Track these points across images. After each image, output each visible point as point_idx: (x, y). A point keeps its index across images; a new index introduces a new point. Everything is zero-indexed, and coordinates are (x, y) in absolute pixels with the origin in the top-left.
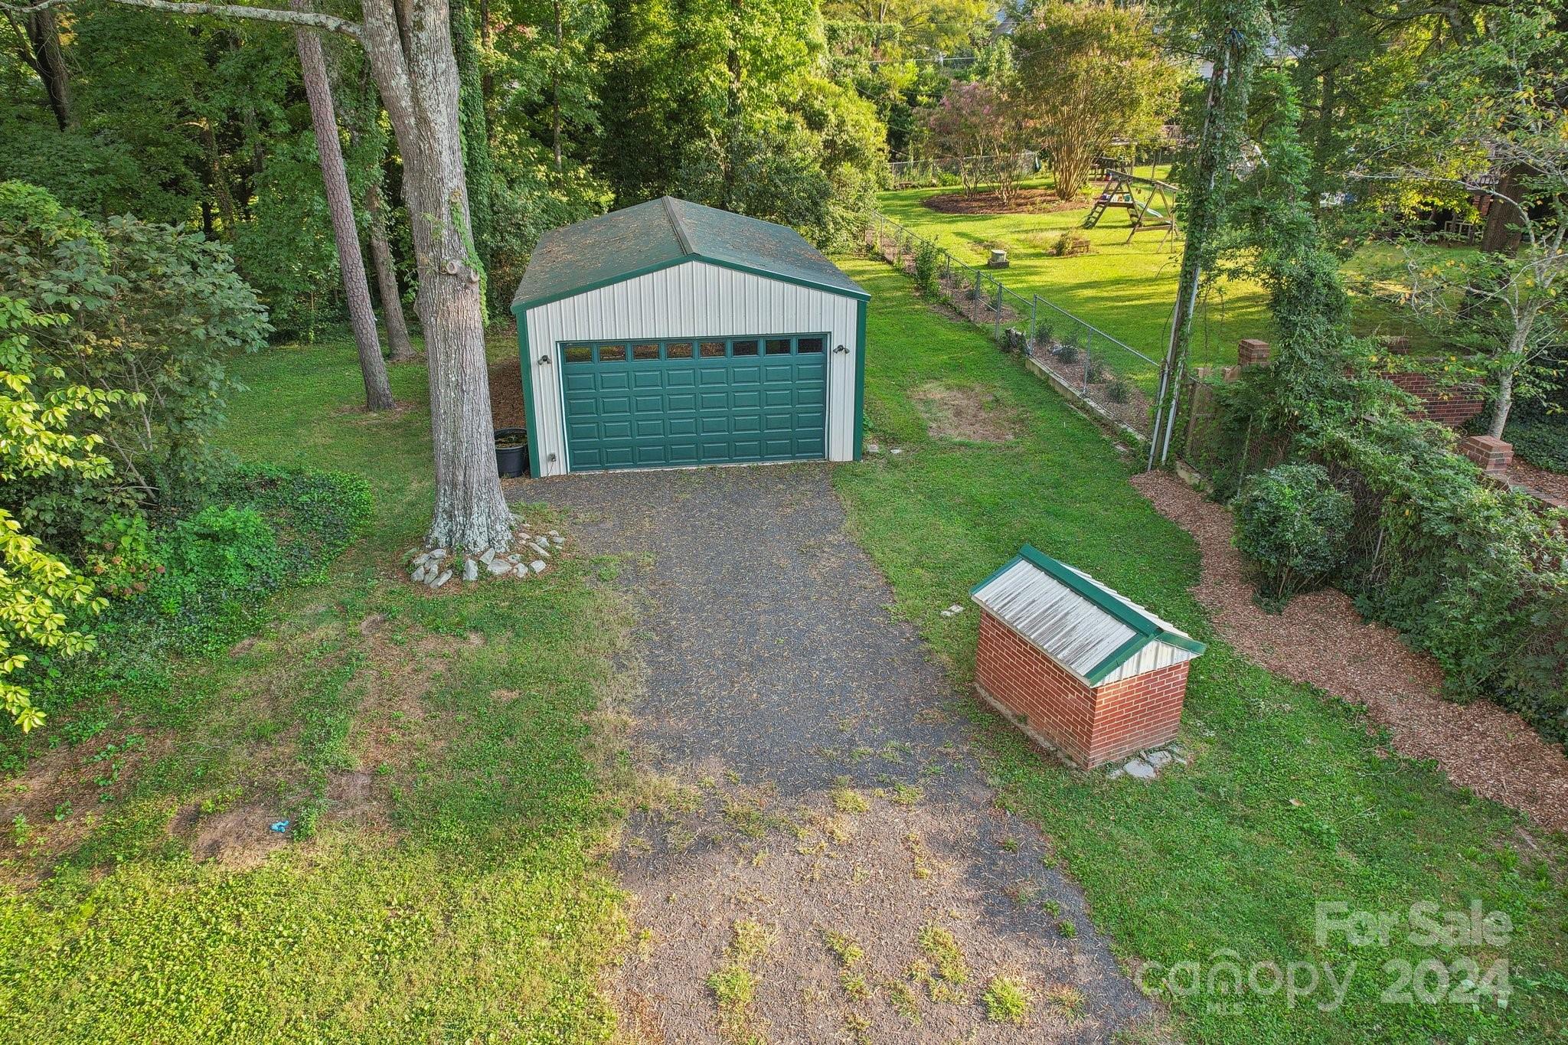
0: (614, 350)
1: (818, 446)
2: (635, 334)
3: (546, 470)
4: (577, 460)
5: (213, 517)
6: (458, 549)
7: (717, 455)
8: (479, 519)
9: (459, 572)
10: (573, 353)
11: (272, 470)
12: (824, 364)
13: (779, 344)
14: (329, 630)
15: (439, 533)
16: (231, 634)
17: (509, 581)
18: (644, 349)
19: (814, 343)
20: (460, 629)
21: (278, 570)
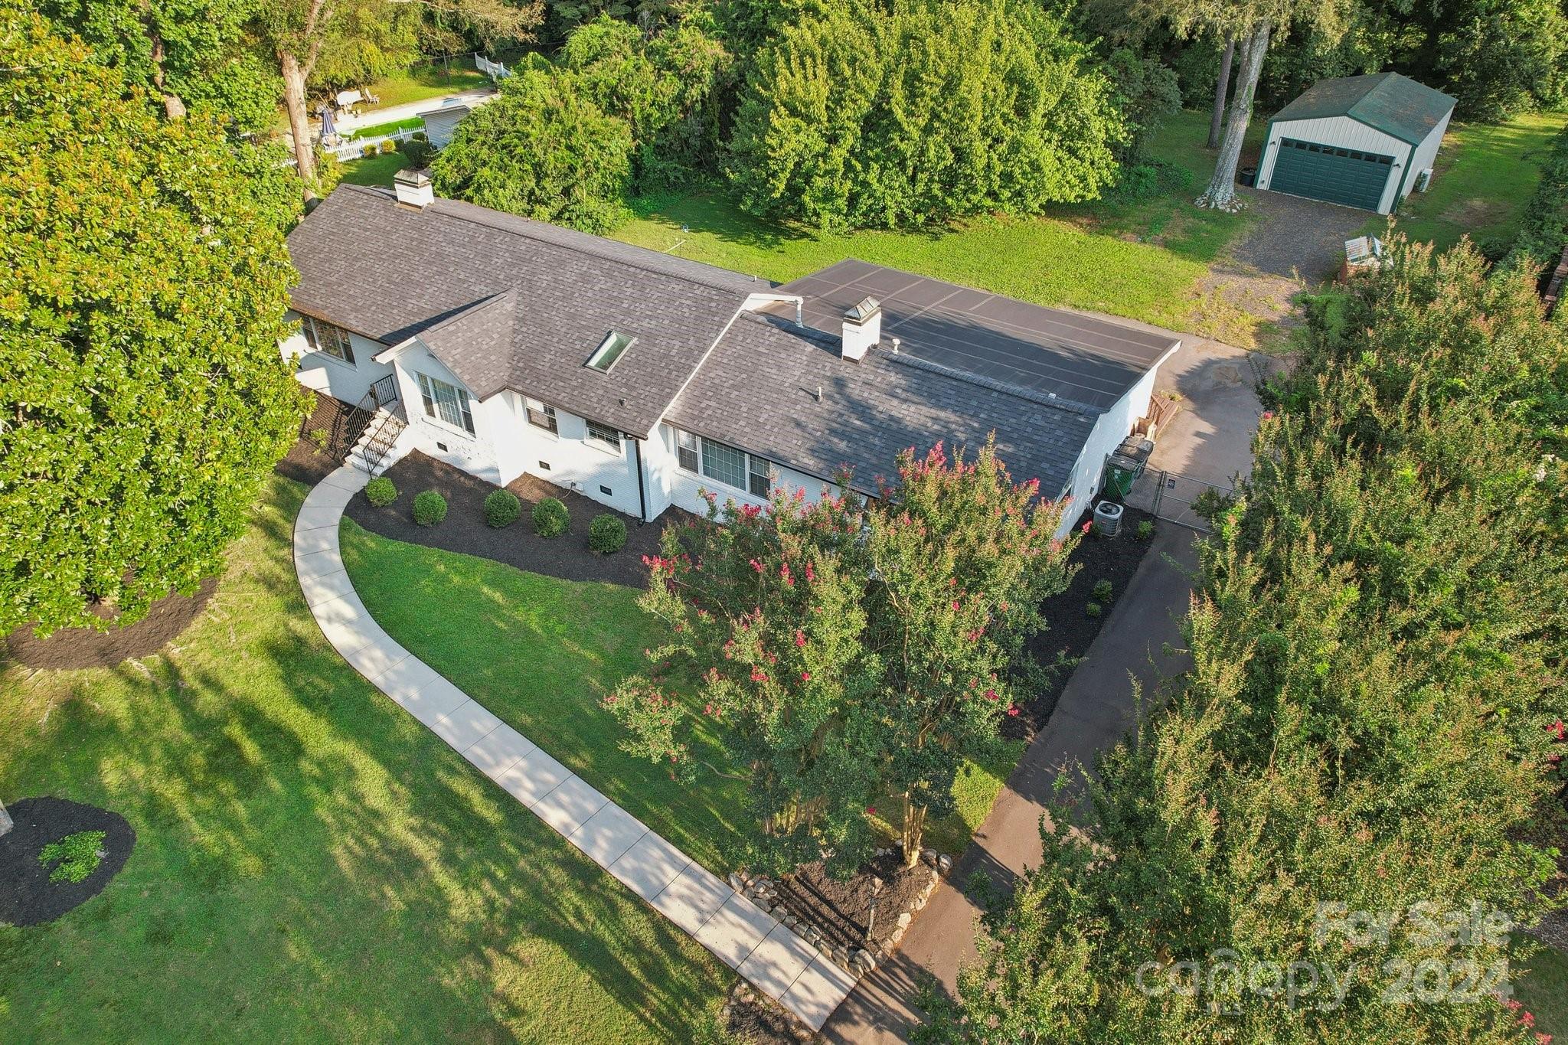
0: (1301, 145)
1: (1375, 207)
2: (1311, 141)
3: (1260, 186)
4: (1273, 186)
5: (1142, 168)
6: (1211, 198)
7: (1330, 199)
8: (1222, 190)
9: (1209, 204)
10: (1286, 142)
11: (1162, 161)
12: (1389, 171)
13: (1371, 157)
14: (1165, 209)
15: (1208, 192)
16: (1137, 204)
17: (1223, 212)
18: (1314, 147)
19: (1387, 161)
20: (1201, 219)
21: (1154, 189)
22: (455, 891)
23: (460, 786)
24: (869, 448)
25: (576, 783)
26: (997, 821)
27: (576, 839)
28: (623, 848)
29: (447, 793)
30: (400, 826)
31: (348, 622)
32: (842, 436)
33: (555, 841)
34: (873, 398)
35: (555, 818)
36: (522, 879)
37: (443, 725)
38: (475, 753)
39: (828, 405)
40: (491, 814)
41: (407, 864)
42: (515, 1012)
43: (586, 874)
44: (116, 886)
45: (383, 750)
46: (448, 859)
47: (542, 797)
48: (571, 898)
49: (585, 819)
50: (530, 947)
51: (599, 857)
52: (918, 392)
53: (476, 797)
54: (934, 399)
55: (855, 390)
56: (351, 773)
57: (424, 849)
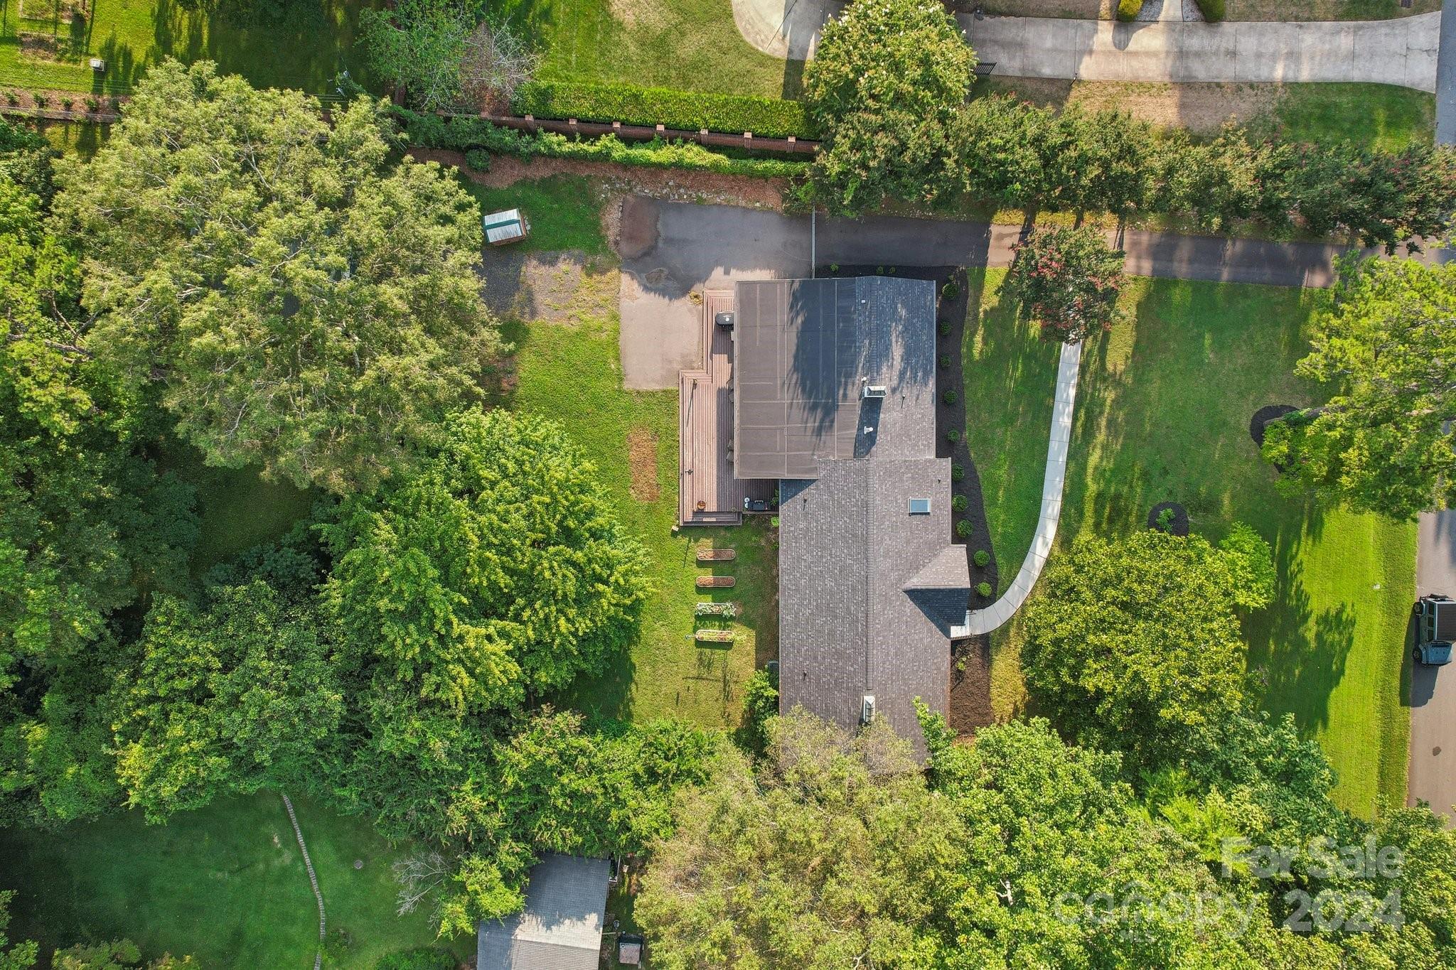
22: (1108, 402)
23: (1079, 430)
24: (917, 362)
25: (1058, 397)
26: (1001, 264)
27: (1075, 381)
28: (1070, 366)
29: (1084, 433)
30: (1101, 437)
31: (1044, 537)
32: (916, 377)
33: (1079, 386)
34: (896, 373)
35: (1072, 392)
36: (1094, 388)
37: (1062, 459)
38: (1066, 438)
39: (905, 391)
40: (1082, 413)
41: (1111, 423)
42: (1127, 358)
43: (1083, 368)
44: (1163, 499)
45: (1084, 468)
46: (1101, 413)
47: (1068, 403)
48: (1092, 367)
49: (1068, 384)
50: (1110, 367)
51: (1077, 369)
52: (887, 356)
53: (1079, 424)
54: (888, 347)
55: (895, 383)
56: (1096, 468)
57: (1103, 422)
